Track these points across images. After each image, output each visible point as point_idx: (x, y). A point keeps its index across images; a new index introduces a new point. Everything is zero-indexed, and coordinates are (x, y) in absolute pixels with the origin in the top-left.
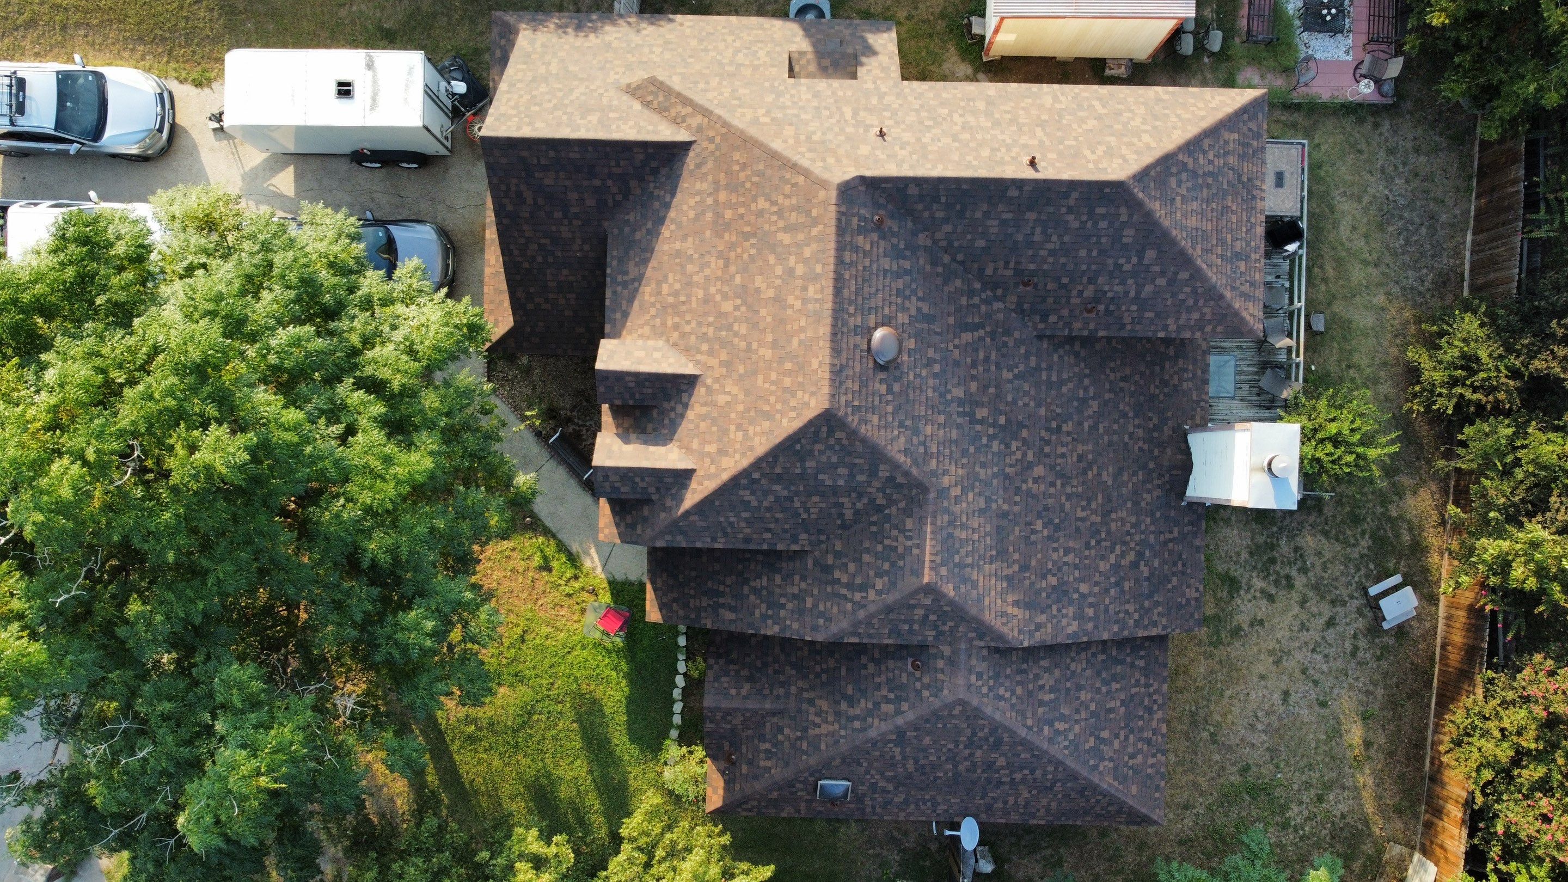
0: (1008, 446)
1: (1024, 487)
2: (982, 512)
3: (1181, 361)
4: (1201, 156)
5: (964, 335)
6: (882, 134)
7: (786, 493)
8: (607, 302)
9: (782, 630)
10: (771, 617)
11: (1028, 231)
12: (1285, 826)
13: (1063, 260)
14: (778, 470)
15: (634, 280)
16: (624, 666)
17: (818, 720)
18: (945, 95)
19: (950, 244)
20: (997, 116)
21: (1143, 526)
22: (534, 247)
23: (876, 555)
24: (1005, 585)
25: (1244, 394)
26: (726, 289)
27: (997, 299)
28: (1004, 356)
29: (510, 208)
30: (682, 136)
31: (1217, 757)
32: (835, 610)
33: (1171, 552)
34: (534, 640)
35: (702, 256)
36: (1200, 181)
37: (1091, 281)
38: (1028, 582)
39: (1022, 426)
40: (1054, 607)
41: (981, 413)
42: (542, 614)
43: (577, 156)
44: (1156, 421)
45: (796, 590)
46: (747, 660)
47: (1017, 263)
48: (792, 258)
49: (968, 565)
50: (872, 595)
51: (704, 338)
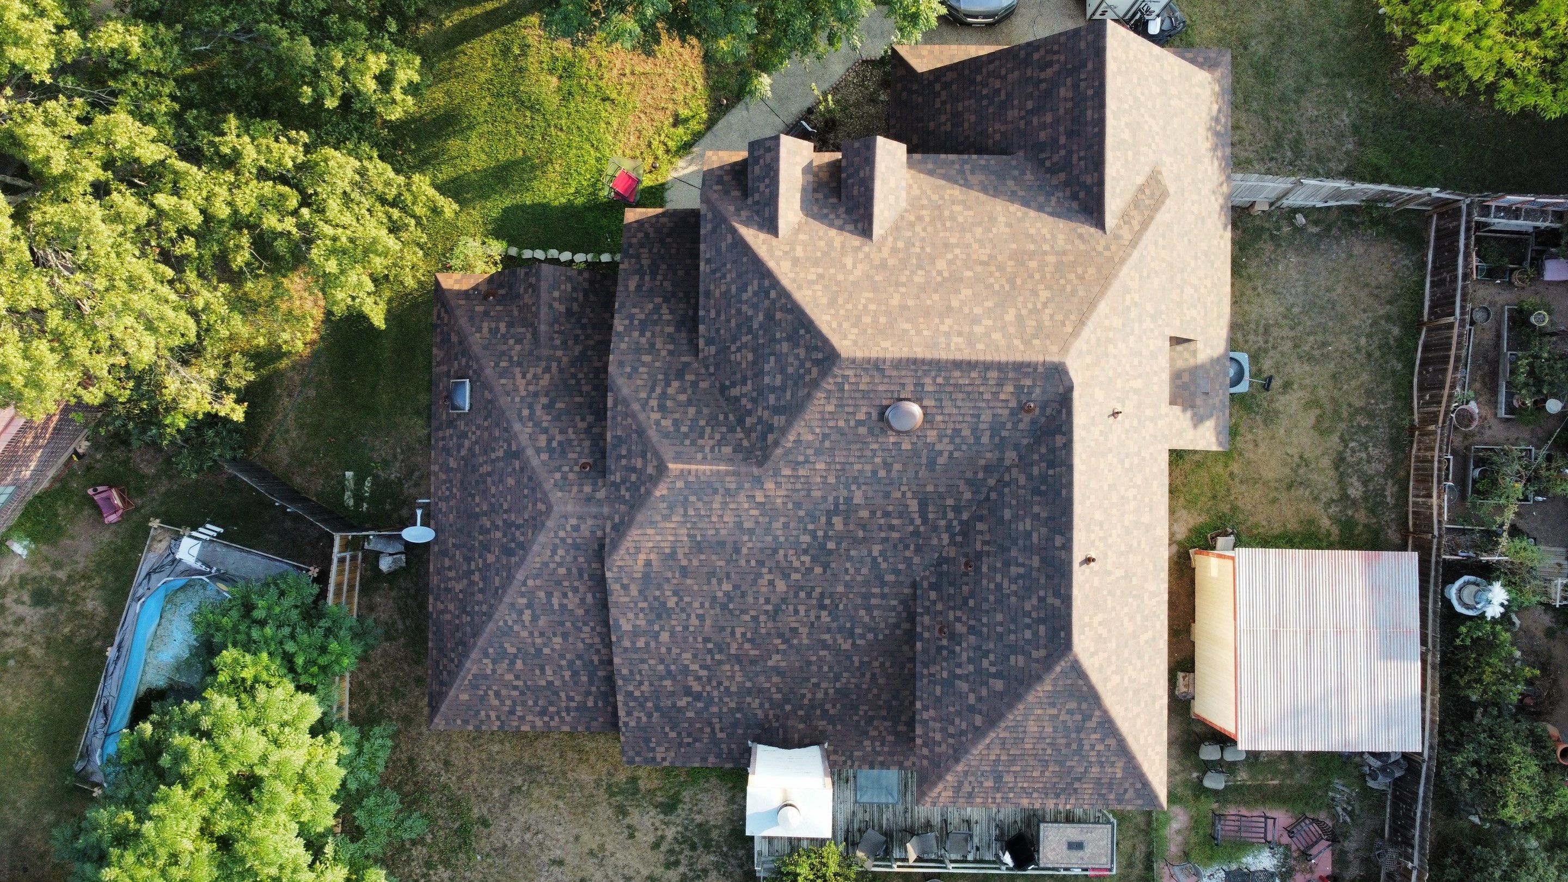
0: (805, 552)
1: (765, 570)
2: (739, 525)
3: (890, 738)
4: (1098, 736)
5: (915, 502)
6: (1115, 414)
7: (756, 326)
8: (943, 156)
9: (619, 334)
10: (631, 323)
11: (1020, 560)
12: (429, 864)
13: (992, 598)
14: (779, 315)
15: (966, 180)
16: (580, 201)
17: (529, 376)
18: (1155, 483)
19: (1007, 484)
20: (1136, 533)
21: (726, 699)
22: (998, 84)
23: (695, 420)
24: (667, 551)
25: (860, 815)
26: (959, 263)
27: (952, 537)
28: (895, 546)
29: (1036, 56)
30: (1110, 220)
31: (496, 793)
32: (640, 382)
33: (701, 730)
34: (605, 110)
35: (991, 241)
36: (1074, 735)
37: (971, 629)
38: (669, 575)
39: (826, 566)
40: (645, 605)
41: (838, 521)
42: (631, 118)
43: (1089, 117)
44: (832, 712)
45: (659, 345)
46: (588, 310)
47: (988, 554)
48: (990, 323)
49: (686, 511)
50: (655, 416)
51: (910, 244)
